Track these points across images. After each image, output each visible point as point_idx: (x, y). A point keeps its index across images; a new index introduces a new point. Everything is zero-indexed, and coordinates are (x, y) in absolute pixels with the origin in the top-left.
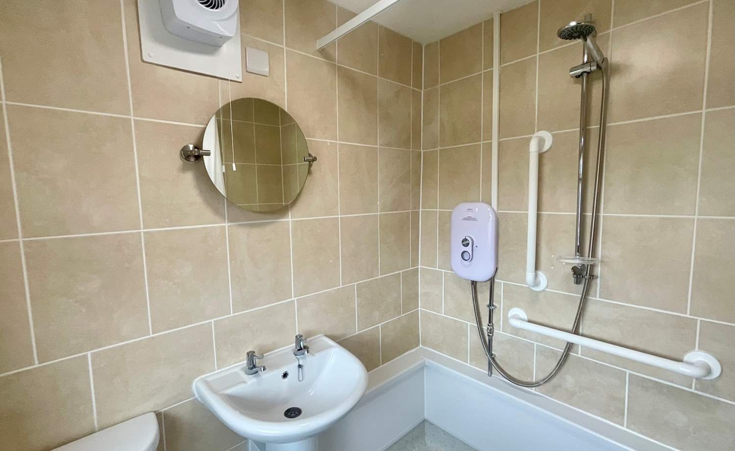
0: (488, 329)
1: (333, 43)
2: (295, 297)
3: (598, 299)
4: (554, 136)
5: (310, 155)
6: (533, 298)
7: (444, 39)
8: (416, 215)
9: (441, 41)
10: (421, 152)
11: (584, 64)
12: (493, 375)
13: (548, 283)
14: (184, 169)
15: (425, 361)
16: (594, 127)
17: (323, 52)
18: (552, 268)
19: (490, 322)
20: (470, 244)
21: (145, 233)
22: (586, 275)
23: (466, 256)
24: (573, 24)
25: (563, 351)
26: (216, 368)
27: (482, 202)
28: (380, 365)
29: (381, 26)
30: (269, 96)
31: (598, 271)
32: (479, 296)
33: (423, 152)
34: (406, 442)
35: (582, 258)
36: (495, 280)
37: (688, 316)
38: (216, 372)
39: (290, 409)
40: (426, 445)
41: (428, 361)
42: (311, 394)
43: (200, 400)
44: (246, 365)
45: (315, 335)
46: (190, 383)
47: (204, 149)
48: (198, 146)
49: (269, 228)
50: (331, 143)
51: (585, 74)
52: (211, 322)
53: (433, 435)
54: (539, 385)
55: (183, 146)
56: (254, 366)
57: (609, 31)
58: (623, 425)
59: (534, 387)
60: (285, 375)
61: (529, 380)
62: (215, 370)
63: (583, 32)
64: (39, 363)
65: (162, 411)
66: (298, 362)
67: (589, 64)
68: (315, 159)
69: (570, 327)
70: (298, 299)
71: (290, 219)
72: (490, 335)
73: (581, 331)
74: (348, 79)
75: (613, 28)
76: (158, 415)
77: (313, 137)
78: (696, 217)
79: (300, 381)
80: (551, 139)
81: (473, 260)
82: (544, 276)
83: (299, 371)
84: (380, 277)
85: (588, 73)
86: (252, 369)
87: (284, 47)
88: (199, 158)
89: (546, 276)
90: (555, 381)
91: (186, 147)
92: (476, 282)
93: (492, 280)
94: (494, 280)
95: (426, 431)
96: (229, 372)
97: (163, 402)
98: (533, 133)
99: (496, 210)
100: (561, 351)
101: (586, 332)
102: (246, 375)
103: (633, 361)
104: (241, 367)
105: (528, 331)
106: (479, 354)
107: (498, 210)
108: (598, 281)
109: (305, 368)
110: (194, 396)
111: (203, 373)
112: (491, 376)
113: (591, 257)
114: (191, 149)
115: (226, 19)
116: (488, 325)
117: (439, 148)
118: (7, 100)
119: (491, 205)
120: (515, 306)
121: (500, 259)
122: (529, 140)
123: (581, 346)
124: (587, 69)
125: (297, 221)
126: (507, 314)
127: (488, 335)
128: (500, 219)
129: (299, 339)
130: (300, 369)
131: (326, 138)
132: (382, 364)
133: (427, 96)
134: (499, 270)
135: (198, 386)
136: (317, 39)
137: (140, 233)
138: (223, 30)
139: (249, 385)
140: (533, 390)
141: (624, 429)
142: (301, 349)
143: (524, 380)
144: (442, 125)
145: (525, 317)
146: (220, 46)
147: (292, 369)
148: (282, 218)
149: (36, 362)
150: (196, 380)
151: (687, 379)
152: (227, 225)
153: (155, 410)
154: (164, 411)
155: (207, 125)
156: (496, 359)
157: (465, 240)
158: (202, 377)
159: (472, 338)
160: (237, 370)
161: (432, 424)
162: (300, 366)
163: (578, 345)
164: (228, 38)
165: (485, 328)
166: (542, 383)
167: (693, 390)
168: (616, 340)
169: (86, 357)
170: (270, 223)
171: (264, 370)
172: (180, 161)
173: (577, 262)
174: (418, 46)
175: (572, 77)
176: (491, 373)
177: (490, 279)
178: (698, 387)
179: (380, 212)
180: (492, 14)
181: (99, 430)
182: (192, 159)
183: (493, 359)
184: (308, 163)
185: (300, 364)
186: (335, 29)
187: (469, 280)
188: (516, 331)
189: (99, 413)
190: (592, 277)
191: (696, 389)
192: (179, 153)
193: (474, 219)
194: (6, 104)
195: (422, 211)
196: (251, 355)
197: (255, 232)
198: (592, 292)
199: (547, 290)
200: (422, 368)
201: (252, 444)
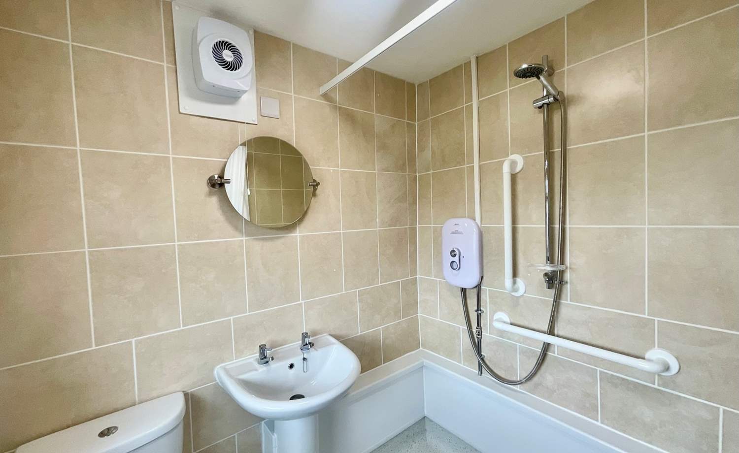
0: (476, 332)
1: (334, 88)
2: (302, 300)
3: (569, 302)
4: (525, 159)
5: (314, 181)
6: (515, 303)
7: (432, 79)
8: (414, 230)
9: (430, 80)
10: (416, 175)
11: (544, 97)
12: (483, 374)
13: (526, 288)
14: (210, 194)
15: (423, 362)
16: (557, 150)
17: (326, 96)
18: (529, 275)
19: (478, 326)
20: (457, 256)
21: (178, 245)
22: (557, 280)
23: (455, 266)
24: (525, 66)
25: (540, 351)
26: (234, 358)
27: (468, 217)
28: (381, 364)
29: (377, 72)
30: (280, 134)
31: (568, 276)
32: (468, 301)
33: (419, 175)
34: (407, 436)
35: (552, 265)
36: (482, 287)
37: (646, 316)
38: (235, 361)
39: (296, 395)
40: (426, 441)
41: (426, 362)
42: (314, 384)
43: (220, 384)
44: (258, 357)
45: (320, 334)
46: (213, 370)
47: (225, 178)
48: (221, 177)
49: (279, 243)
50: (333, 170)
51: (545, 106)
52: (230, 319)
53: (433, 431)
54: (522, 383)
55: (209, 176)
56: (265, 357)
57: (564, 69)
58: (597, 420)
59: (518, 384)
60: (291, 366)
61: (514, 379)
62: (233, 360)
63: (533, 72)
64: (96, 346)
65: (189, 391)
66: (302, 355)
67: (547, 97)
68: (318, 184)
69: (545, 327)
70: (305, 302)
71: (298, 234)
72: (479, 337)
73: (556, 333)
74: (348, 117)
75: (567, 66)
76: (186, 395)
77: (318, 165)
78: (647, 226)
79: (304, 372)
80: (522, 161)
81: (461, 269)
82: (522, 283)
83: (304, 362)
84: (380, 284)
85: (548, 104)
86: (263, 359)
87: (292, 94)
88: (222, 185)
89: (524, 283)
90: (536, 379)
91: (213, 177)
92: (465, 289)
93: (478, 287)
94: (480, 287)
95: (427, 428)
96: (244, 362)
97: (189, 383)
98: (508, 156)
99: (479, 225)
100: (539, 350)
101: (561, 333)
102: (258, 365)
103: (603, 360)
104: (255, 358)
105: (511, 333)
106: (471, 355)
107: (481, 224)
108: (569, 286)
109: (309, 360)
110: (216, 381)
111: (223, 361)
112: (481, 376)
113: (560, 264)
114: (216, 178)
115: (243, 78)
116: (477, 328)
117: (432, 171)
118: (80, 147)
119: (475, 220)
120: (499, 310)
121: (485, 268)
122: (502, 163)
123: (558, 346)
124: (546, 101)
125: (304, 236)
126: (493, 318)
127: (477, 337)
128: (483, 233)
129: (305, 336)
130: (305, 362)
131: (329, 167)
132: (384, 363)
133: (420, 126)
134: (484, 278)
135: (219, 372)
136: (320, 86)
137: (174, 245)
138: (242, 86)
139: (260, 373)
140: (517, 388)
141: (599, 424)
142: (307, 344)
143: (510, 379)
144: (433, 153)
145: (508, 320)
146: (239, 98)
147: (297, 361)
148: (291, 232)
149: (94, 345)
150: (217, 367)
151: (650, 375)
152: (244, 238)
153: (184, 390)
154: (191, 392)
155: (228, 159)
156: (485, 359)
157: (453, 251)
158: (223, 365)
159: (465, 341)
160: (252, 360)
161: (431, 421)
162: (304, 359)
163: (554, 345)
164: (245, 92)
165: (474, 331)
166: (524, 381)
167: (656, 386)
168: (587, 340)
169: (130, 343)
170: (280, 237)
171: (272, 360)
172: (206, 187)
173: (549, 268)
174: (412, 86)
175: (535, 108)
176: (482, 373)
177: (476, 287)
178: (660, 383)
179: (380, 227)
180: (470, 58)
181: (139, 403)
182: (217, 186)
183: (483, 359)
184: (312, 187)
185: (305, 357)
186: (336, 75)
187: (459, 287)
188: (502, 333)
189: (139, 389)
190: (562, 282)
191: (659, 385)
192: (206, 182)
193: (461, 233)
194: (80, 150)
195: (419, 227)
196: (262, 348)
197: (269, 244)
198: (563, 296)
199: (525, 295)
200: (422, 367)
201: (264, 427)
